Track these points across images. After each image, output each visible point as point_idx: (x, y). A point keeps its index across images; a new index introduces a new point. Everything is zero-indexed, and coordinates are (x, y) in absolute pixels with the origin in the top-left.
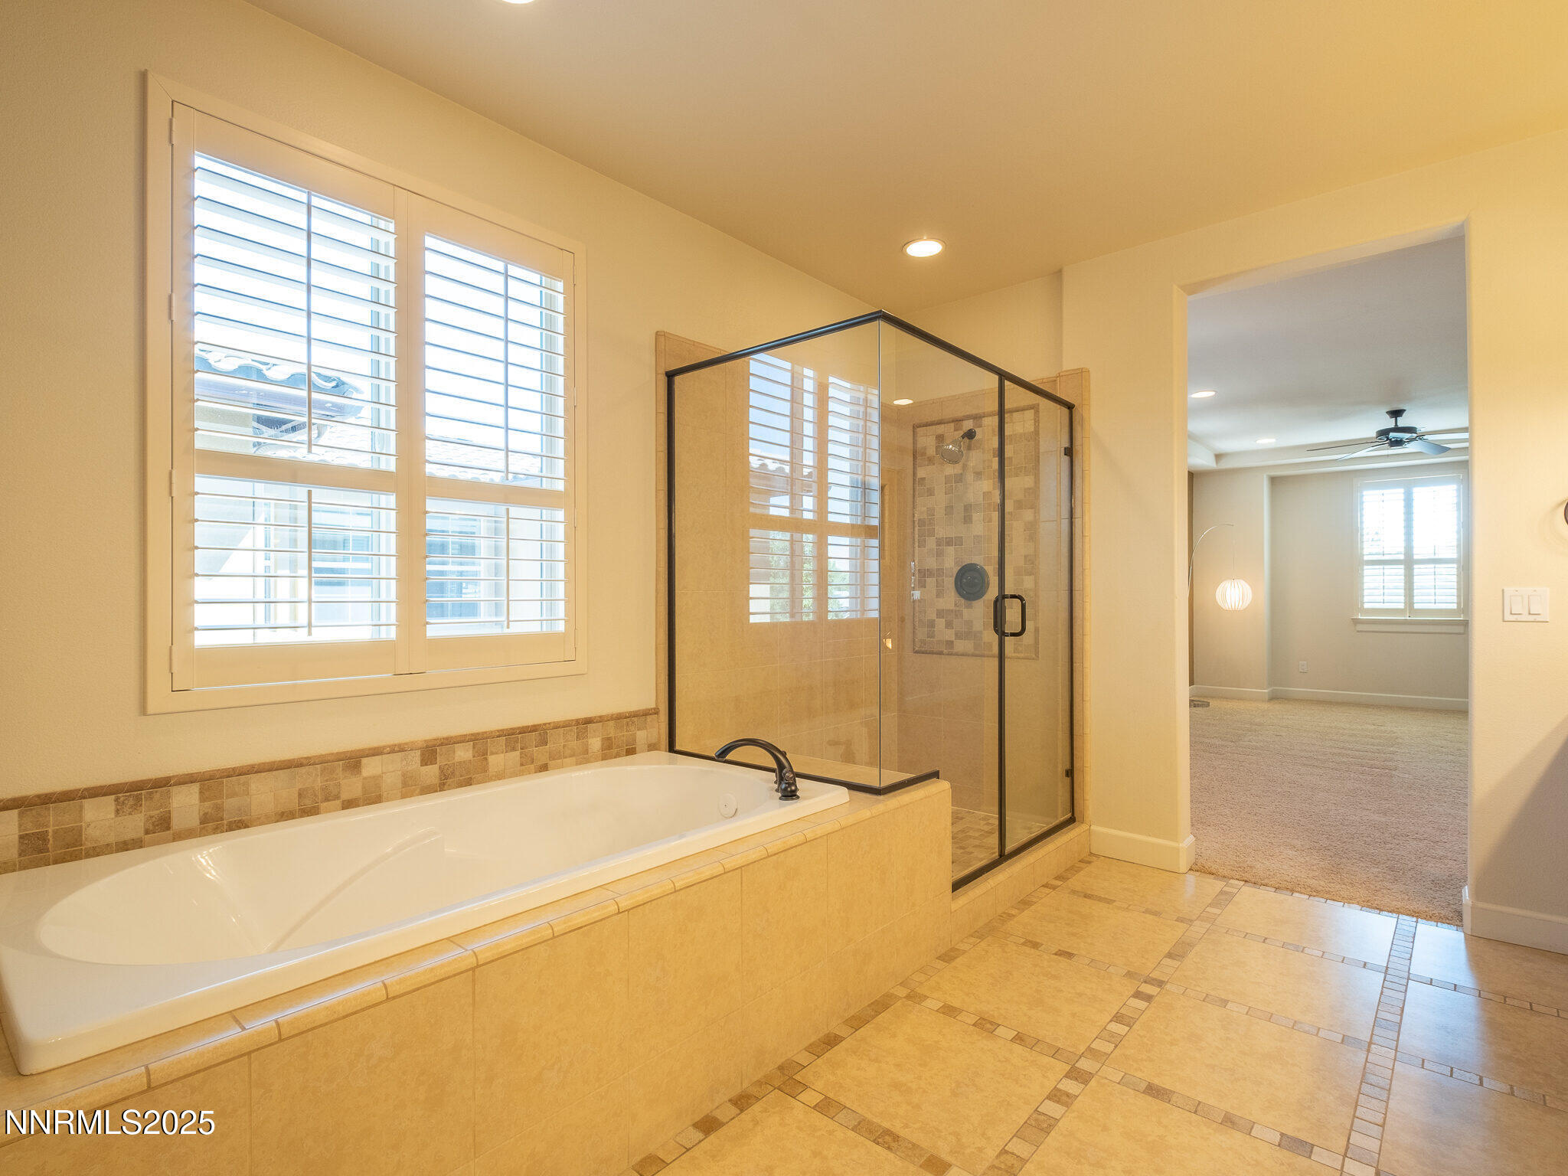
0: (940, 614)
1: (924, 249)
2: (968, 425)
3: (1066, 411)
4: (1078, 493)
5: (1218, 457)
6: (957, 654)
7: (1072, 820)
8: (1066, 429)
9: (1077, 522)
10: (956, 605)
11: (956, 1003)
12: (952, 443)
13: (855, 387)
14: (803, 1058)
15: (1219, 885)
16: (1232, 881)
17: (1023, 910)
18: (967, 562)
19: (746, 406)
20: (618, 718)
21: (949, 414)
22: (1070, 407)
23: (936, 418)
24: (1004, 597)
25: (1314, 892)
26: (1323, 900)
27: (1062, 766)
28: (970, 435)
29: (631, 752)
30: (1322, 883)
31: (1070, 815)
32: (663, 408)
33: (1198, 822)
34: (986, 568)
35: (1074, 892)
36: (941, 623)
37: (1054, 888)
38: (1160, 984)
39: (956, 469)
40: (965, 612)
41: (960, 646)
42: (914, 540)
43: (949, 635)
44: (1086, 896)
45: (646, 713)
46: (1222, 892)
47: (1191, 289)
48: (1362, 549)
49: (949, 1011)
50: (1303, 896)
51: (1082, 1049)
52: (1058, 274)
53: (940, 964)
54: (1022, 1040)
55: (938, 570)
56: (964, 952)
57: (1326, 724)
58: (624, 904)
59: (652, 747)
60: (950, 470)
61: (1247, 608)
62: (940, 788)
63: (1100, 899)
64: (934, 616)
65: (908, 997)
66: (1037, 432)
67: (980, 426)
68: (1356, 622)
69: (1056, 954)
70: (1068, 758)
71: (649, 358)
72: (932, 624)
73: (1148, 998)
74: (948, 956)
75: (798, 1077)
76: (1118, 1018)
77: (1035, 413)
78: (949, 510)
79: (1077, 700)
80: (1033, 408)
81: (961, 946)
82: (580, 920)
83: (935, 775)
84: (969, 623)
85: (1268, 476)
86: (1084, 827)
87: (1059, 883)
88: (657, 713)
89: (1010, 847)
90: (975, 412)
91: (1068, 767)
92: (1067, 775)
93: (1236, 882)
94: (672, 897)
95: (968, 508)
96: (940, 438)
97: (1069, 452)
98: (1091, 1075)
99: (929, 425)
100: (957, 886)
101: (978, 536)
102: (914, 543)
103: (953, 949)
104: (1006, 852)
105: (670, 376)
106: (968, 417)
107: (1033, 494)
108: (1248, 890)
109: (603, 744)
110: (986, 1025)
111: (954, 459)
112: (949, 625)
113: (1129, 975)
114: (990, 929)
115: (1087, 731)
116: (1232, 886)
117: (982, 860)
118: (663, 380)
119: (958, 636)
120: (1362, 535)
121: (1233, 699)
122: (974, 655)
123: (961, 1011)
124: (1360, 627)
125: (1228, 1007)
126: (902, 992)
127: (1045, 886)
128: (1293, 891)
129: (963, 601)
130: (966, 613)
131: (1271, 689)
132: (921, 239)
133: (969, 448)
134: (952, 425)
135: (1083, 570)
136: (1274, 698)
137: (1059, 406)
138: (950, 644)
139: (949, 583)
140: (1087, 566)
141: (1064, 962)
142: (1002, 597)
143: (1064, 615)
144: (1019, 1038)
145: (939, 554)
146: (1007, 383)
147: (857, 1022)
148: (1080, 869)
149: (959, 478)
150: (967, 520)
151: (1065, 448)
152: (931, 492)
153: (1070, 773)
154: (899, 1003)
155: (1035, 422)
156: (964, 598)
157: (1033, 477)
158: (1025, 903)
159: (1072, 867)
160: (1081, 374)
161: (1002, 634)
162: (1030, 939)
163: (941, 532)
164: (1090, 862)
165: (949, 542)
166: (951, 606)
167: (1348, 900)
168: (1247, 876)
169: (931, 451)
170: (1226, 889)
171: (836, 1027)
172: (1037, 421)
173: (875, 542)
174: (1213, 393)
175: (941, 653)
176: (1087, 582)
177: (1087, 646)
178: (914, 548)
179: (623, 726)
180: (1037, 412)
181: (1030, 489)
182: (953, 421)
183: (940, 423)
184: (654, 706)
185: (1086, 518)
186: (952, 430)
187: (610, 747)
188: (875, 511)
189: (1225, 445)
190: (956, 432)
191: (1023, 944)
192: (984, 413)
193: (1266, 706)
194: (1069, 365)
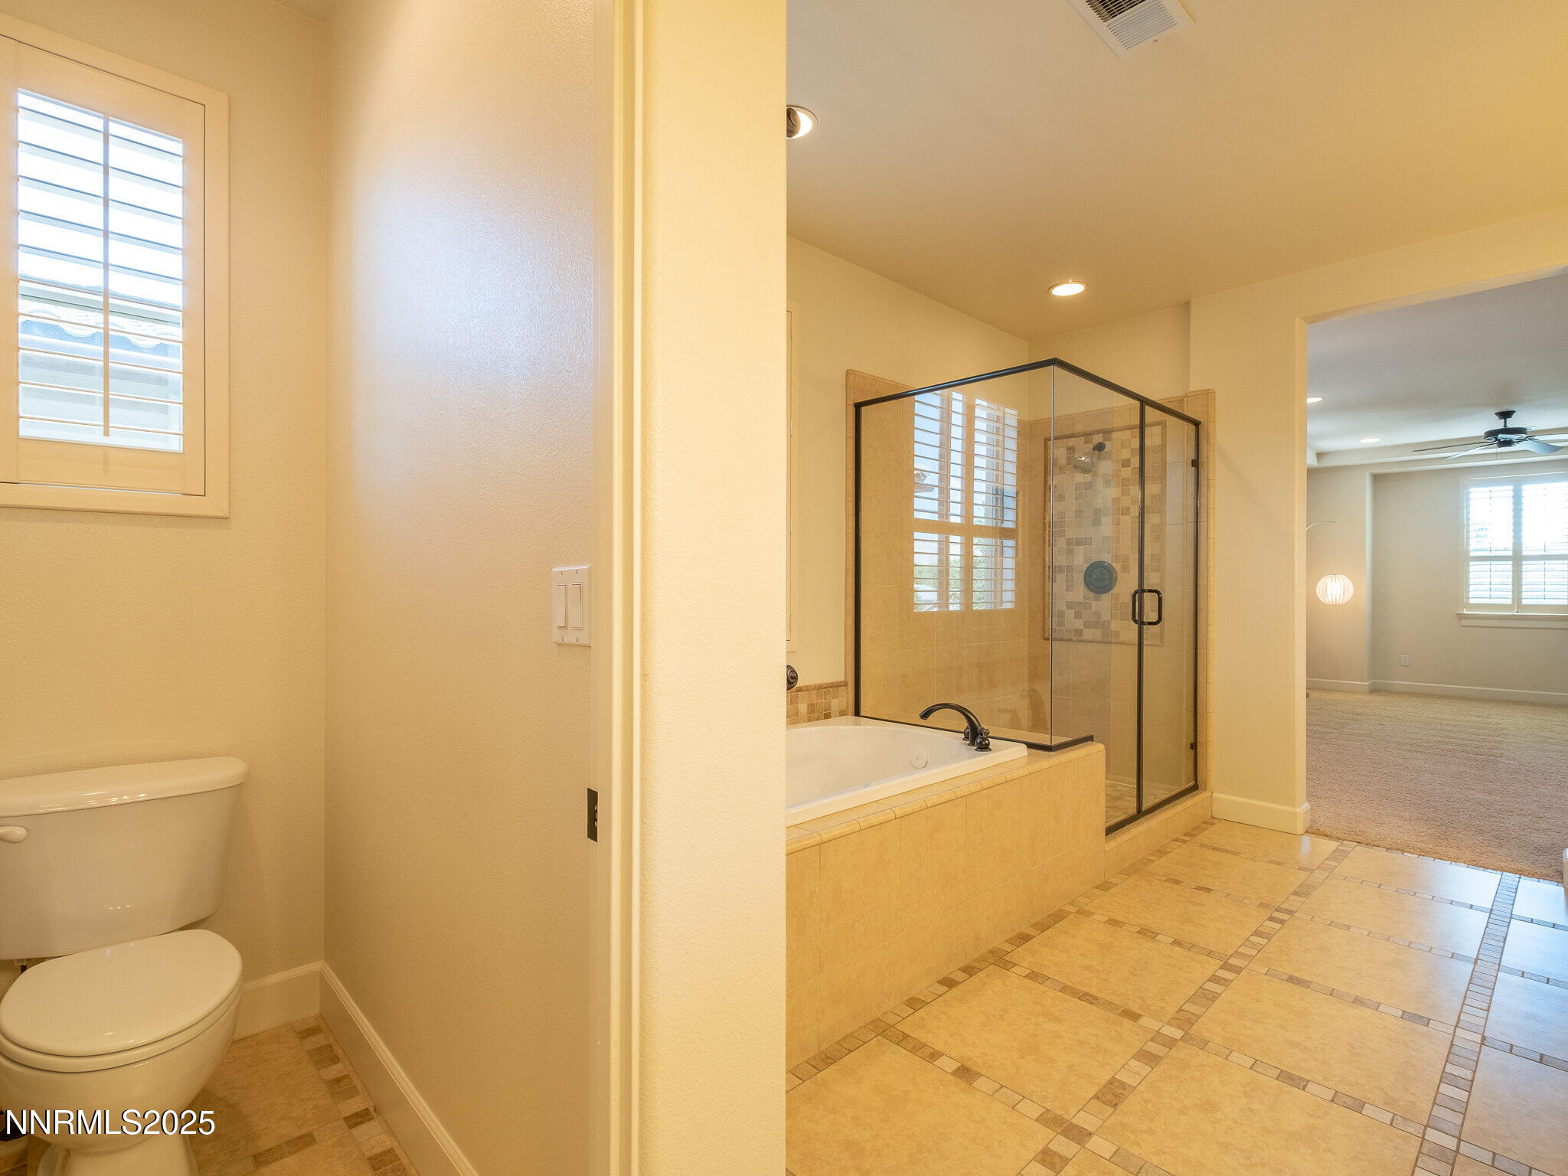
0: (1070, 606)
1: (1068, 290)
2: (1098, 439)
3: (1193, 427)
4: (1203, 500)
5: (1320, 455)
6: (1085, 641)
7: (1195, 788)
8: (1193, 443)
9: (1202, 525)
10: (1084, 597)
11: (1119, 918)
12: (1085, 455)
13: (992, 405)
14: (1007, 947)
15: (1334, 845)
16: (1345, 842)
17: (1161, 857)
18: (1095, 558)
19: (911, 428)
20: (819, 688)
21: (1080, 428)
22: (1197, 424)
23: (1068, 432)
24: (1143, 591)
25: (1423, 853)
26: (1432, 859)
27: (1186, 740)
28: (1100, 447)
29: (827, 716)
30: (1431, 847)
31: (1194, 782)
32: (852, 433)
33: (1311, 796)
34: (1113, 565)
35: (1202, 845)
36: (1070, 614)
37: (1185, 842)
38: (1290, 912)
39: (1088, 477)
40: (1094, 603)
41: (1088, 634)
42: (1045, 540)
43: (1079, 624)
44: (1214, 849)
45: (837, 685)
46: (1337, 850)
47: (1311, 320)
48: (1468, 545)
49: (1114, 923)
50: (1412, 855)
51: (1231, 952)
52: (1186, 306)
53: (1098, 892)
54: (1179, 943)
55: (1068, 567)
56: (1116, 885)
57: (1430, 716)
58: (899, 813)
59: (842, 713)
60: (1081, 478)
61: (1349, 602)
62: (1096, 749)
63: (1227, 851)
64: (1063, 607)
65: (1078, 912)
66: (1164, 445)
67: (1110, 440)
68: (1461, 617)
69: (1196, 889)
70: (1192, 734)
71: (841, 392)
72: (1061, 614)
73: (1282, 922)
74: (1105, 886)
75: (1006, 958)
76: (1257, 933)
77: (1162, 429)
78: (1079, 513)
79: (1201, 680)
80: (1159, 424)
81: (1114, 881)
82: (874, 820)
83: (1090, 738)
84: (1097, 614)
85: (1371, 474)
86: (1207, 794)
87: (1186, 838)
88: (846, 685)
89: (1146, 805)
90: (1104, 427)
91: (1192, 740)
92: (1192, 748)
93: (1351, 843)
94: (925, 812)
95: (1097, 513)
96: (1071, 449)
97: (1195, 464)
98: (1242, 969)
99: (1061, 439)
100: (1111, 830)
101: (1107, 537)
102: (1044, 543)
103: (1108, 883)
104: (1144, 809)
105: (858, 407)
106: (1098, 432)
107: (1161, 498)
108: (1359, 848)
109: (808, 709)
110: (1148, 933)
111: (1085, 469)
112: (1078, 615)
113: (1262, 905)
114: (1135, 869)
115: (1210, 709)
116: (1346, 846)
117: (1116, 817)
118: (852, 409)
119: (1087, 625)
120: (1468, 531)
121: (1331, 690)
122: (1101, 642)
123: (1124, 923)
124: (1464, 622)
125: (1351, 930)
126: (1073, 909)
127: (1177, 840)
128: (1403, 851)
129: (1091, 594)
130: (1095, 605)
131: (1370, 682)
132: (1067, 282)
133: (1099, 458)
134: (1083, 438)
135: (1208, 568)
136: (1375, 690)
137: (1186, 423)
138: (1079, 632)
139: (1079, 578)
140: (1211, 563)
141: (1204, 895)
142: (1141, 591)
143: (1190, 607)
144: (1177, 943)
145: (1070, 552)
146: (1147, 408)
147: (1042, 927)
148: (1204, 829)
149: (1089, 486)
150: (1097, 522)
151: (1192, 461)
152: (1061, 498)
153: (1194, 746)
154: (1071, 916)
155: (1162, 437)
156: (1092, 591)
157: (1159, 485)
158: (1161, 852)
159: (1197, 828)
160: (1207, 394)
161: (1141, 623)
162: (1171, 877)
163: (1071, 533)
164: (1212, 824)
165: (1079, 542)
166: (1081, 599)
167: (1456, 860)
168: (1361, 839)
169: (1063, 461)
170: (1340, 848)
171: (1025, 929)
172: (1164, 436)
173: (1010, 543)
174: (1321, 399)
175: (1070, 640)
176: (1211, 578)
177: (1211, 635)
178: (1045, 547)
179: (822, 695)
180: (1164, 428)
181: (1156, 495)
182: (1083, 435)
183: (1071, 436)
184: (843, 680)
185: (1211, 522)
186: (1083, 443)
187: (813, 712)
188: (1010, 515)
189: (1326, 445)
190: (1086, 445)
191: (1166, 881)
192: (1113, 428)
193: (1369, 698)
194: (1195, 386)
